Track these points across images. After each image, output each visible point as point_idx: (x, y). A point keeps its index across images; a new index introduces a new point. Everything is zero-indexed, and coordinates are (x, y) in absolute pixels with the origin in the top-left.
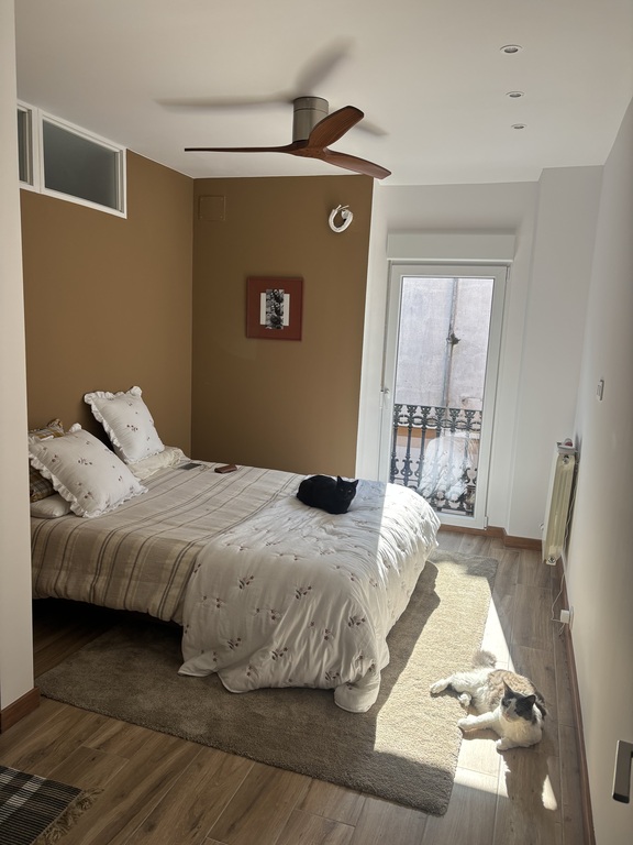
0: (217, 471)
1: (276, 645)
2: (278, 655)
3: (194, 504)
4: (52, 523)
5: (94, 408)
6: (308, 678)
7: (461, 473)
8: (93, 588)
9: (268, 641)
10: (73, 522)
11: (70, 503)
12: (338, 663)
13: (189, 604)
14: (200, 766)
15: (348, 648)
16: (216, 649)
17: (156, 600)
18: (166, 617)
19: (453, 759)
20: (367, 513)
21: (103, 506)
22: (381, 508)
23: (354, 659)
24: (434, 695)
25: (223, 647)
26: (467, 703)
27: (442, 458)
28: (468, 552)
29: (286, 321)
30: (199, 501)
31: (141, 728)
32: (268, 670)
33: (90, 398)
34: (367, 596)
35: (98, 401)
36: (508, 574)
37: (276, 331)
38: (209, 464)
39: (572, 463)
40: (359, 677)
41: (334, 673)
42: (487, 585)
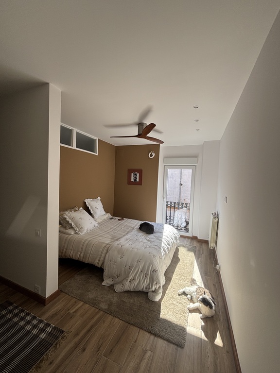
0: (119, 220)
1: (130, 278)
2: (131, 281)
3: (111, 230)
4: (71, 236)
5: (87, 203)
6: (140, 289)
7: (185, 220)
8: (80, 256)
9: (128, 276)
10: (77, 236)
11: (76, 230)
12: (149, 284)
13: (105, 263)
14: (104, 322)
15: (152, 280)
16: (113, 278)
17: (97, 261)
18: (99, 266)
19: (186, 322)
20: (159, 234)
21: (85, 231)
22: (163, 232)
23: (154, 284)
24: (179, 295)
25: (115, 277)
26: (190, 299)
27: (179, 216)
28: (188, 243)
29: (138, 180)
30: (112, 229)
31: (88, 305)
32: (128, 286)
33: (86, 201)
34: (158, 262)
35: (88, 201)
36: (199, 251)
37: (135, 183)
38: (117, 218)
39: (217, 220)
40: (156, 289)
41: (148, 288)
42: (193, 255)
